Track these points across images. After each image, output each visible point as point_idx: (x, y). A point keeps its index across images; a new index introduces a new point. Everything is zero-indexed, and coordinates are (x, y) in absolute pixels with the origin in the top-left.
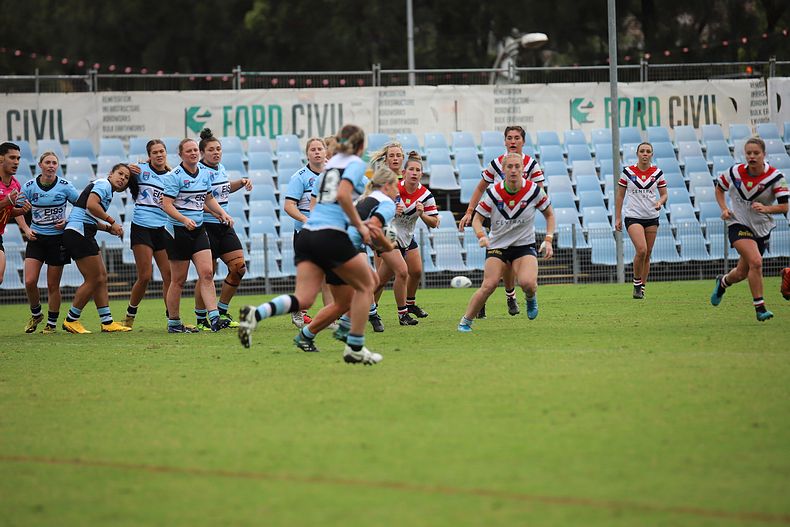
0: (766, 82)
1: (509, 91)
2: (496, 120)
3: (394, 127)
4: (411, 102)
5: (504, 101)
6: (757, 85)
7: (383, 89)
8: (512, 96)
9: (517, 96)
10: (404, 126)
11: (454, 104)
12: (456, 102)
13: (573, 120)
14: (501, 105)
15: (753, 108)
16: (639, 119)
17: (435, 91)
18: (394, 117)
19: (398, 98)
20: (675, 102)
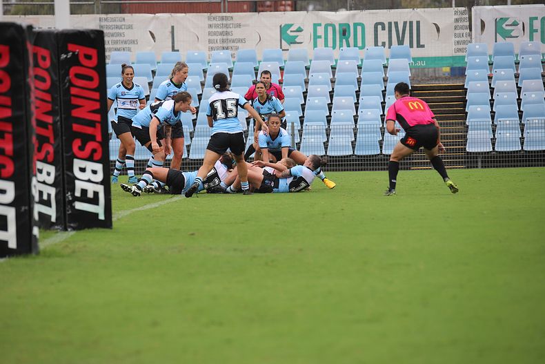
0: (470, 10)
1: (222, 18)
2: (210, 41)
3: (115, 46)
4: (130, 27)
5: (217, 26)
6: (462, 13)
7: (104, 16)
8: (224, 22)
9: (229, 22)
10: (125, 46)
11: (170, 29)
12: (173, 27)
13: (283, 41)
14: (214, 30)
15: (457, 32)
16: (344, 40)
17: (153, 18)
18: (115, 39)
19: (119, 23)
20: (379, 27)
